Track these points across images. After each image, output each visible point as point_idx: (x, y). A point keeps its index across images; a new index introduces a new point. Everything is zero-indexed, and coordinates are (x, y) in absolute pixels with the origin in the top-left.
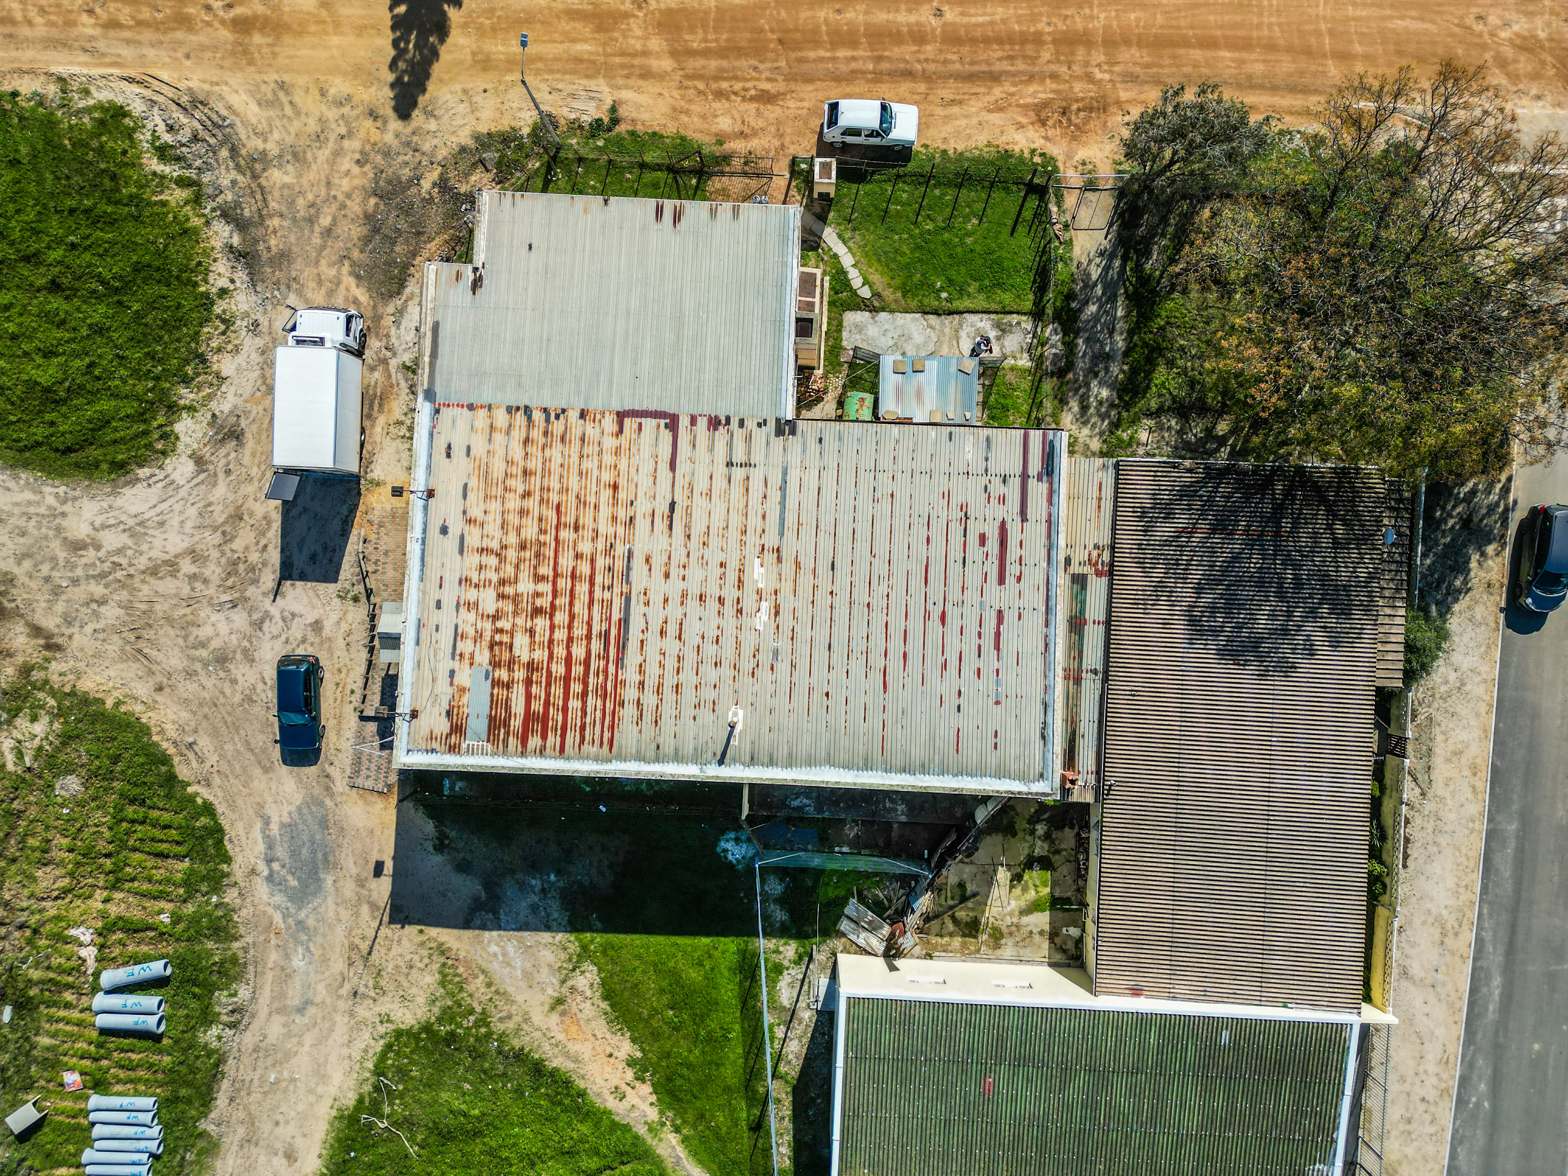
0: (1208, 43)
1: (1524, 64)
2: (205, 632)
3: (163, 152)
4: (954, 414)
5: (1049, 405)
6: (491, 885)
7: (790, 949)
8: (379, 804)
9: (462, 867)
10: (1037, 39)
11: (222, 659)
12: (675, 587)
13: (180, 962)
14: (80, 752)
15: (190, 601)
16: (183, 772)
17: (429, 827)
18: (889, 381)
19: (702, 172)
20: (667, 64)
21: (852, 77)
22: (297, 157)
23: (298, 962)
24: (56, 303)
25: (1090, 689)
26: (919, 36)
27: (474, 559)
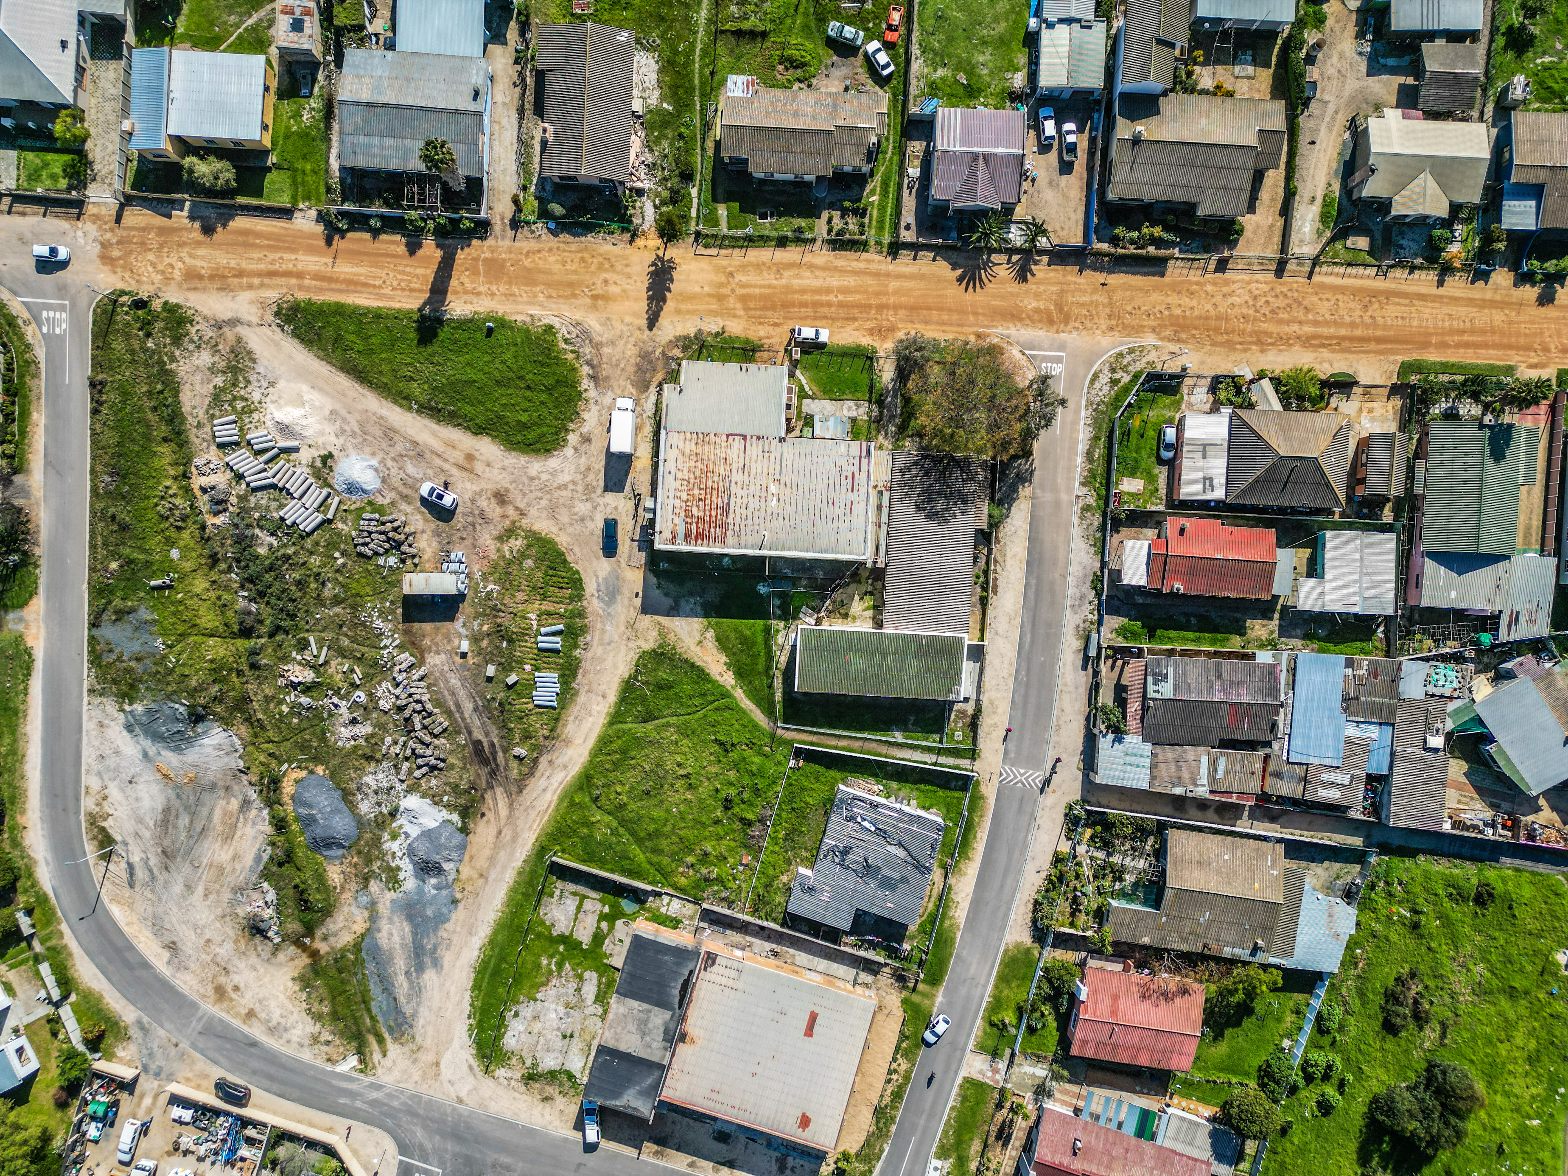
0: (929, 308)
1: (1036, 317)
2: (576, 510)
3: (566, 341)
4: (839, 436)
5: (873, 433)
6: (676, 601)
7: (782, 624)
8: (637, 571)
9: (667, 595)
10: (870, 306)
11: (582, 520)
12: (745, 492)
13: (568, 626)
14: (533, 551)
15: (571, 499)
16: (569, 559)
17: (655, 580)
18: (817, 424)
19: (754, 350)
20: (742, 313)
21: (806, 318)
22: (613, 343)
23: (608, 627)
24: (528, 393)
25: (884, 529)
26: (829, 304)
27: (679, 482)
